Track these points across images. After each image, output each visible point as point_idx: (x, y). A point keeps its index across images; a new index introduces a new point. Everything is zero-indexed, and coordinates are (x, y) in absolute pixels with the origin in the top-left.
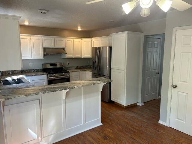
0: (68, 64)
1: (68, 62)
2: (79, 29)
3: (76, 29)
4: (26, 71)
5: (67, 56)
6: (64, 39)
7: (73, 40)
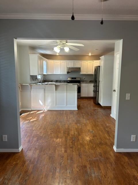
1: (84, 77)
2: (90, 54)
3: (88, 55)
5: (82, 73)
6: (80, 62)
7: (87, 62)
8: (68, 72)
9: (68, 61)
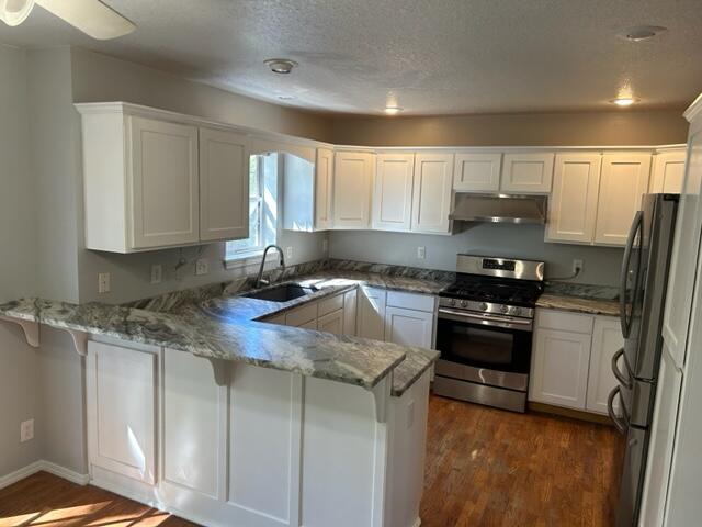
0: (574, 271)
4: (405, 272)
5: (557, 232)
6: (548, 157)
7: (597, 155)
8: (459, 226)
9: (461, 154)
